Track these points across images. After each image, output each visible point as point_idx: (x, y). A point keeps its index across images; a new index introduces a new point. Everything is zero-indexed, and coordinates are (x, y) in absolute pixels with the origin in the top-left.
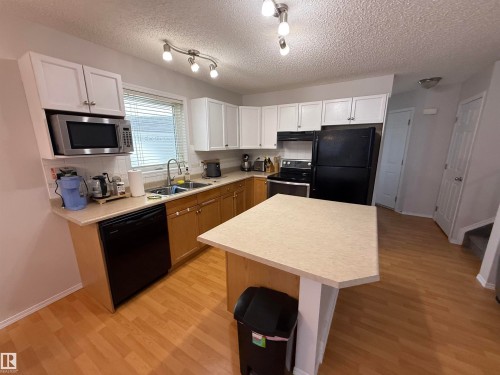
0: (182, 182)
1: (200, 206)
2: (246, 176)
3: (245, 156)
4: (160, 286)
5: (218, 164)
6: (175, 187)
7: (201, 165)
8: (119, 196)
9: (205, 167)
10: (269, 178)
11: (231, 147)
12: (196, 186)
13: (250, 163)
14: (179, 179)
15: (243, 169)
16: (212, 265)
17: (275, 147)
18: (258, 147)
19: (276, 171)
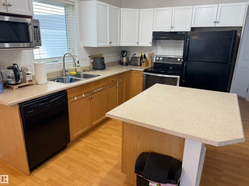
0: (74, 73)
1: (92, 93)
2: (124, 69)
3: (124, 52)
4: (62, 157)
5: (103, 58)
6: (70, 77)
7: (89, 59)
8: (28, 83)
9: (92, 61)
10: (145, 71)
11: (114, 44)
12: (86, 76)
13: (128, 58)
14: (72, 70)
15: (121, 63)
16: (101, 140)
17: (151, 45)
18: (135, 44)
19: (150, 66)
